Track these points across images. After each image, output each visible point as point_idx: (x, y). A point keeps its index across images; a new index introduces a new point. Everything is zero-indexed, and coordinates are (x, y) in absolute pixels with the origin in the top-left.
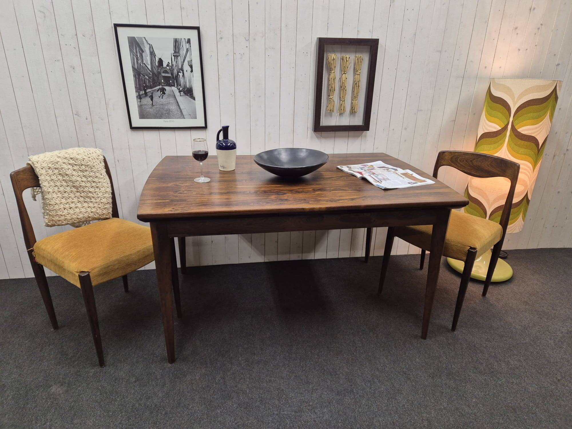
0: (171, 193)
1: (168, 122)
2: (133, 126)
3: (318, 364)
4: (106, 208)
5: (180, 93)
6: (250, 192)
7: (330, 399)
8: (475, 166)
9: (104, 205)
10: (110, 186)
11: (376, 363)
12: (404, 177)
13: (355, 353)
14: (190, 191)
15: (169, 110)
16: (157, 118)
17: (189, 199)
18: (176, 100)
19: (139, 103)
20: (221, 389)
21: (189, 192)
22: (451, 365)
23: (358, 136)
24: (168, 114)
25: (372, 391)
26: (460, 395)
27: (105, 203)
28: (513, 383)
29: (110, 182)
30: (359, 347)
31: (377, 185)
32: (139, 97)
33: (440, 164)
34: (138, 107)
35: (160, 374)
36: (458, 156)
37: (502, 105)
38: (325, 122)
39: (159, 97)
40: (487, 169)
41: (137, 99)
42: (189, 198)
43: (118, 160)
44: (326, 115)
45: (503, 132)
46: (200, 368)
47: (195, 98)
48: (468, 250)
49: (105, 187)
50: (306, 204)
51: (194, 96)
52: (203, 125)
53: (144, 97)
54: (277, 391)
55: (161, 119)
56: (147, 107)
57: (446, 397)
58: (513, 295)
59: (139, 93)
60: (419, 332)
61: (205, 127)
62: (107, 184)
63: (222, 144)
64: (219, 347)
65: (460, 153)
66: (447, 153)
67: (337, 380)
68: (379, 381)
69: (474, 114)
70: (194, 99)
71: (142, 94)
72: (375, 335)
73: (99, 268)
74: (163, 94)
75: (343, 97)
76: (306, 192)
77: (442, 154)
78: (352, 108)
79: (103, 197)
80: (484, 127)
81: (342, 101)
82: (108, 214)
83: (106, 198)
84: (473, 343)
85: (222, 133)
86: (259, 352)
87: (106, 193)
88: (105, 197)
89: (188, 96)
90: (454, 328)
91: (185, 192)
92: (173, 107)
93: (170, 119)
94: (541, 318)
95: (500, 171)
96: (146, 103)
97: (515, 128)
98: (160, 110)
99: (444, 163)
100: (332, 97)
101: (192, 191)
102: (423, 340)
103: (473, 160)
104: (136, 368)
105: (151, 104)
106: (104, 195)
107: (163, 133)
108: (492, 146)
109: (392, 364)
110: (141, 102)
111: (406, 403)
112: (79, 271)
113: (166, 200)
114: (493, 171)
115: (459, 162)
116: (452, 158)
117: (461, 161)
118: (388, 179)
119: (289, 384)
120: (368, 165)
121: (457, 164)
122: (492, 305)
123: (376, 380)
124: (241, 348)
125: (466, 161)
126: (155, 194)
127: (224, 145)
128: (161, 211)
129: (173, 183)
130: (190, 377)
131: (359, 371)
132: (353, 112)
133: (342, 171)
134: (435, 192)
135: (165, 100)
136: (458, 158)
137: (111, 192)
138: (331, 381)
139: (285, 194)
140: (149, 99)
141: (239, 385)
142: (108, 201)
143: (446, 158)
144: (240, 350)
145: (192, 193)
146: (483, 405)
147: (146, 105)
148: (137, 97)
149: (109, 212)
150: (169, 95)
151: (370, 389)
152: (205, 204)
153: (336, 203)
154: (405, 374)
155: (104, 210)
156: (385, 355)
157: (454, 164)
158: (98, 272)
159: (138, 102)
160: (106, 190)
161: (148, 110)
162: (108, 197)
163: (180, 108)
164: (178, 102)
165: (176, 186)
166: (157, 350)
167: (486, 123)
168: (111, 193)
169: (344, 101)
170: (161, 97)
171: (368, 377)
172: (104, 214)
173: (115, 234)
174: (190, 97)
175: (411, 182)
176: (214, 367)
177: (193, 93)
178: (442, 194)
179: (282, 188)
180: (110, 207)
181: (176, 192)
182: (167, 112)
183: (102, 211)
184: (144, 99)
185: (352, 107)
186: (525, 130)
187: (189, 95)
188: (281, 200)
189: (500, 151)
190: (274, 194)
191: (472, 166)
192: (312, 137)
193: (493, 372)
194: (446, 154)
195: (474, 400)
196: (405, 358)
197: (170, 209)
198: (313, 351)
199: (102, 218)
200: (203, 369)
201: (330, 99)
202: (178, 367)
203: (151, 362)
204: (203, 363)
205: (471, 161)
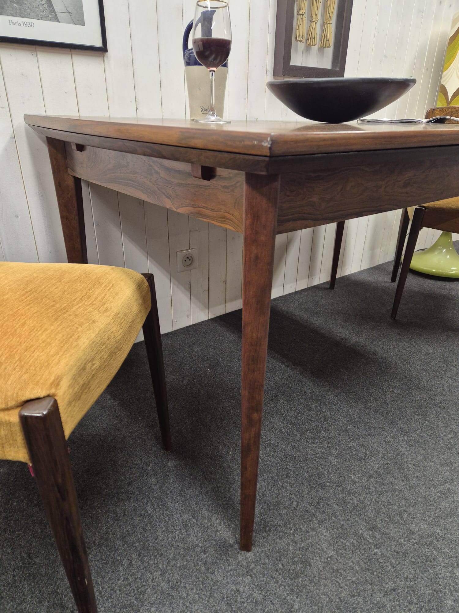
1: (19, 24)
20: (397, 552)
35: (252, 586)
46: (313, 530)
55: (1, 14)
61: (102, 50)
75: (316, 15)
81: (315, 22)
93: (25, 17)
104: (188, 604)
158: (71, 390)
166: (189, 535)
176: (335, 515)
194: (436, 111)
200: (319, 528)
201: (302, 16)
202: (272, 551)
203: (203, 569)
204: (306, 516)
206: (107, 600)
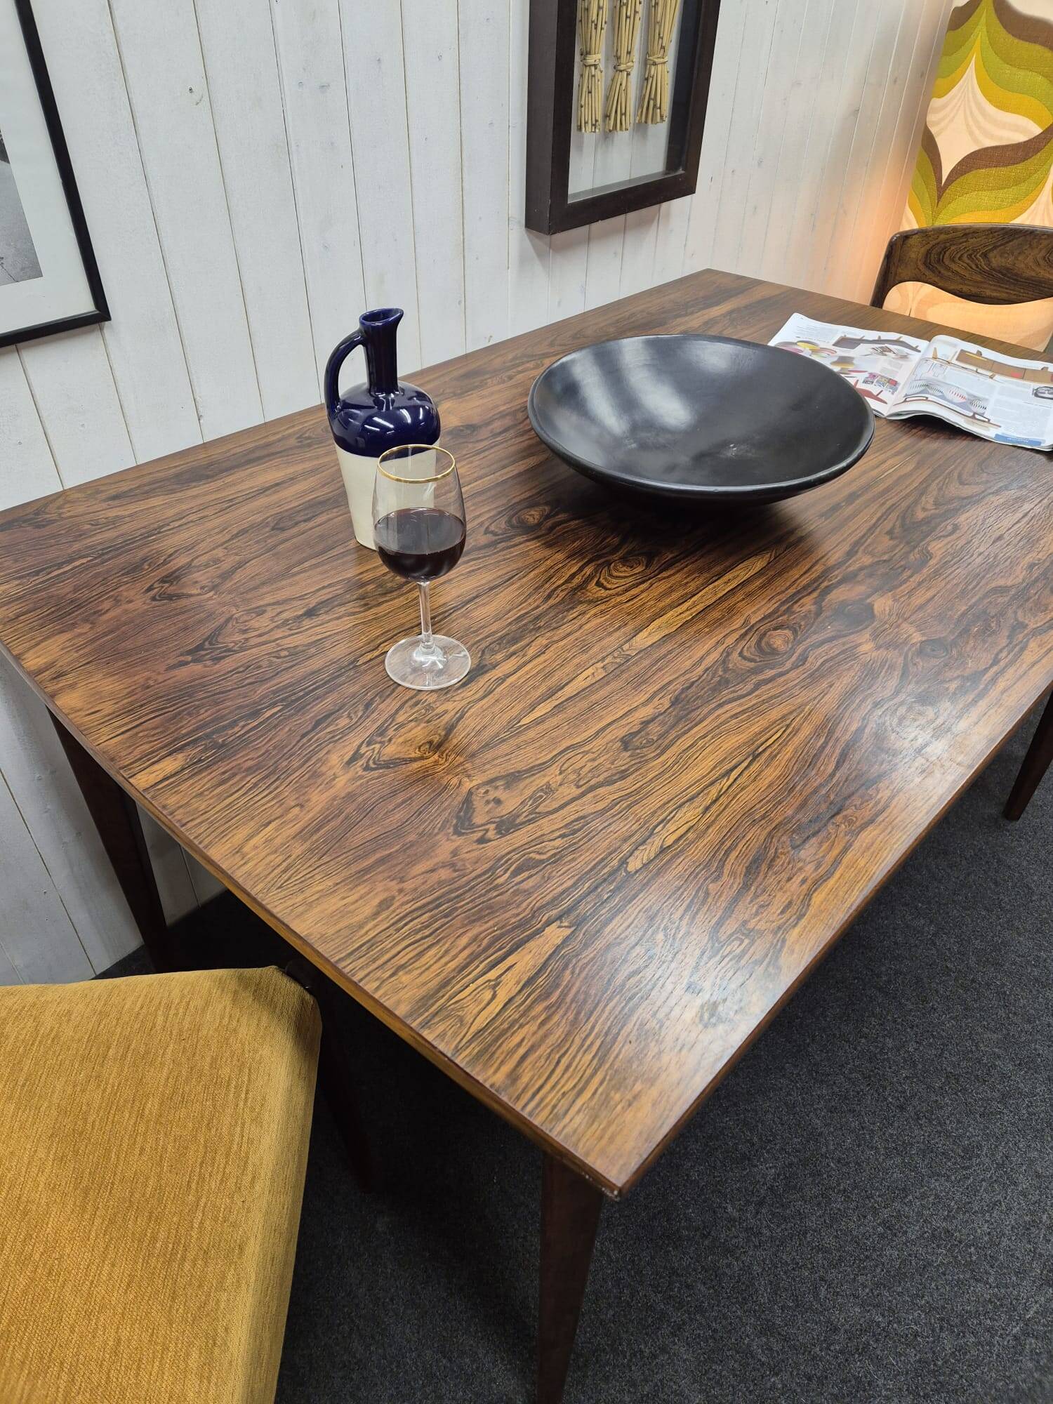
8: (994, 270)
12: (985, 372)
31: (995, 436)
33: (895, 278)
36: (948, 244)
40: (1033, 274)
52: (86, 306)
61: (101, 315)
65: (956, 231)
66: (915, 236)
75: (629, 53)
77: (900, 246)
78: (652, 103)
99: (903, 274)
102: (1017, 825)
103: (991, 250)
115: (947, 263)
116: (928, 253)
117: (953, 260)
118: (978, 398)
121: (940, 272)
125: (970, 256)
136: (945, 250)
143: (913, 256)
157: (933, 272)
167: (986, 116)
169: (632, 72)
175: (1037, 390)
188: (925, 654)
191: (986, 271)
194: (913, 241)
200: (675, 1343)
201: (593, 68)
204: (650, 1320)
205: (985, 255)
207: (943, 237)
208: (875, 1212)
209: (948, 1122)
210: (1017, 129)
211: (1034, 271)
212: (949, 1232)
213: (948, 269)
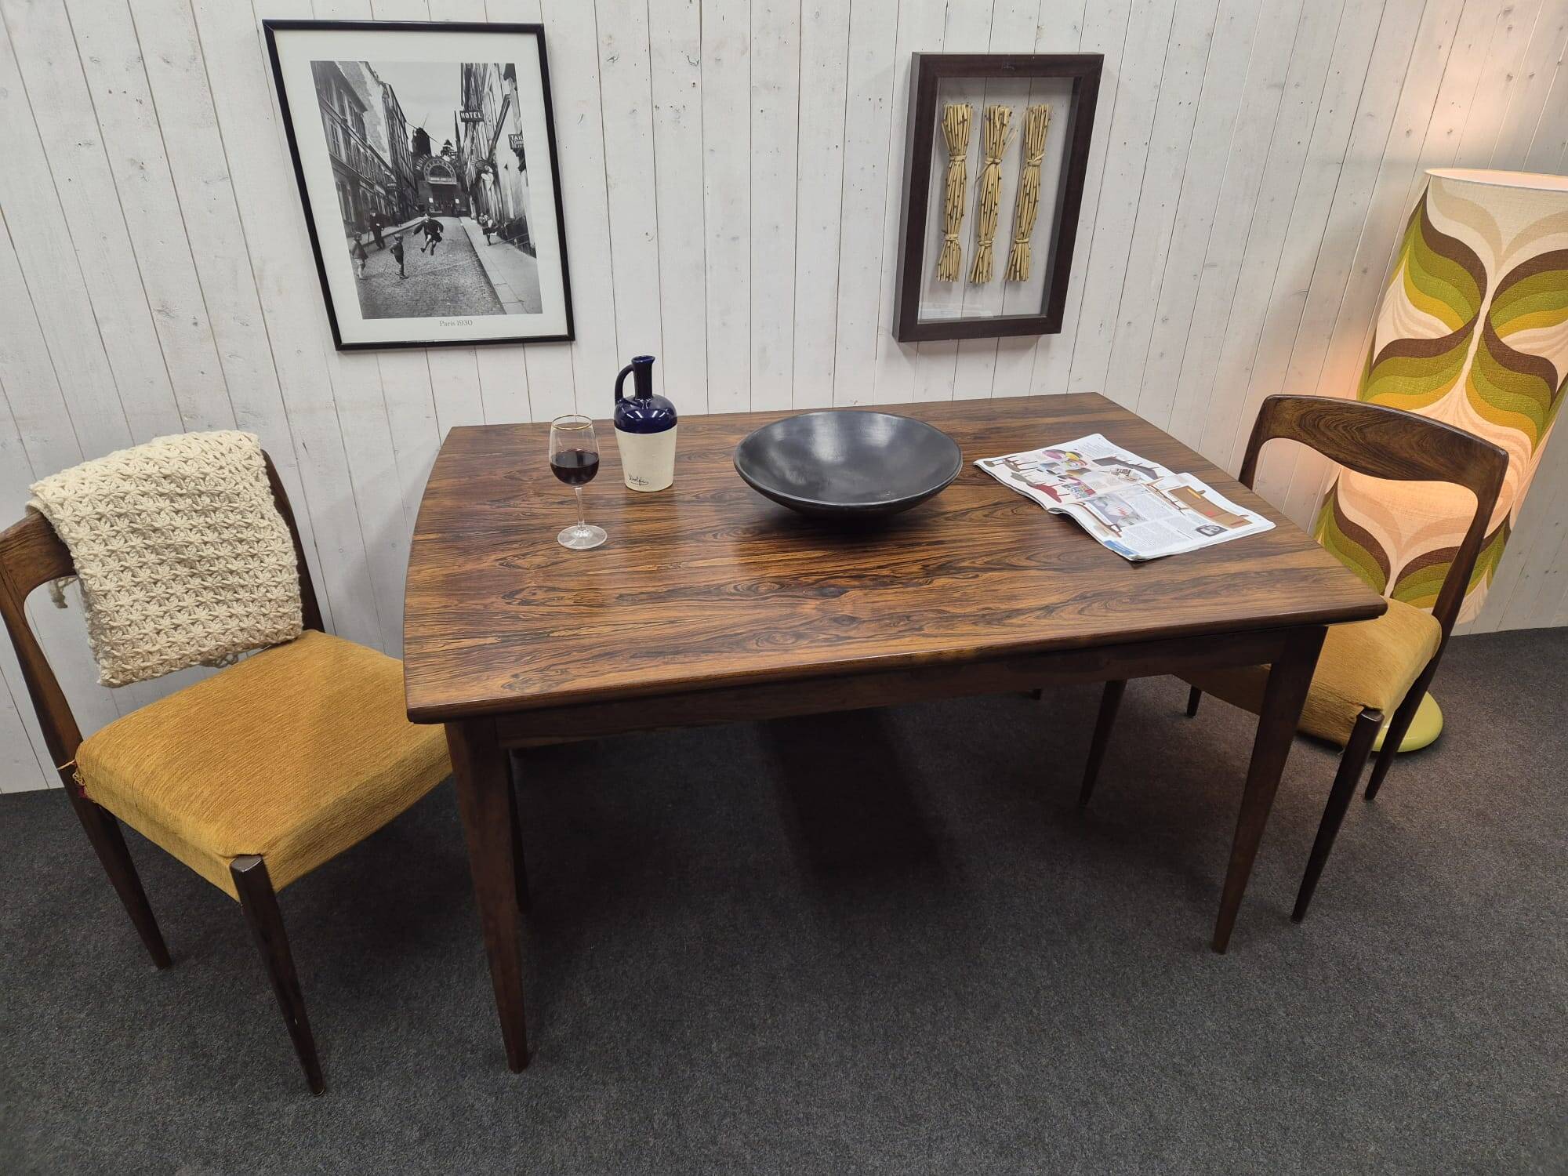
0: (498, 603)
1: (453, 324)
2: (346, 339)
3: (936, 1052)
4: (285, 614)
5: (489, 237)
6: (735, 587)
7: (980, 1169)
8: (1369, 444)
9: (279, 607)
10: (292, 548)
11: (1095, 1039)
12: (1180, 504)
13: (1034, 1010)
14: (554, 589)
15: (456, 288)
16: (419, 316)
17: (556, 628)
18: (477, 256)
19: (360, 269)
20: (672, 1153)
21: (552, 595)
22: (1302, 1038)
23: (1026, 347)
24: (451, 301)
25: (1097, 1136)
26: (1333, 1134)
27: (282, 601)
28: (1470, 1084)
29: (289, 535)
30: (1045, 988)
31: (1109, 542)
32: (357, 252)
33: (1267, 433)
34: (357, 282)
35: (490, 1109)
36: (1322, 414)
37: (1460, 263)
38: (929, 310)
39: (423, 250)
40: (1407, 455)
41: (352, 259)
42: (554, 623)
43: (304, 444)
44: (933, 290)
45: (1458, 344)
46: (604, 1084)
47: (534, 249)
48: (1359, 717)
49: (276, 555)
50: (915, 638)
51: (531, 242)
52: (563, 331)
53: (374, 252)
54: (831, 1150)
55: (430, 316)
56: (387, 283)
57: (1297, 1143)
58: (1448, 793)
59: (358, 241)
60: (1204, 931)
61: (570, 338)
62: (283, 543)
63: (632, 412)
64: (650, 1009)
65: (1330, 403)
66: (1290, 401)
67: (995, 1104)
68: (1112, 1103)
69: (1365, 271)
70: (533, 253)
71: (369, 244)
72: (1085, 946)
73: (290, 838)
74: (434, 242)
75: (986, 235)
76: (906, 581)
77: (1275, 407)
78: (1013, 267)
79: (274, 584)
80: (1399, 324)
81: (983, 247)
82: (292, 629)
83: (283, 586)
84: (1354, 958)
85: (631, 377)
86: (765, 1021)
87: (281, 571)
88: (279, 583)
89: (514, 244)
90: (1299, 914)
91: (541, 595)
92: (468, 280)
93: (461, 315)
94: (1527, 868)
95: (1447, 467)
96: (381, 270)
97: (1494, 333)
98: (428, 289)
99: (1278, 431)
100: (955, 235)
101: (559, 589)
102: (1216, 956)
103: (1367, 427)
104: (418, 1095)
105: (398, 271)
106: (277, 576)
107: (440, 361)
108: (1423, 382)
109: (1141, 1042)
110: (365, 269)
111: (1190, 1169)
112: (230, 854)
113: (484, 635)
114: (1425, 462)
115: (1323, 429)
116: (1302, 418)
117: (1328, 427)
118: (1137, 517)
119: (862, 1125)
120: (1064, 453)
121: (1315, 436)
122: (1393, 828)
123: (1101, 1099)
124: (712, 1008)
125: (1345, 428)
126: (447, 610)
127: (641, 417)
128: (482, 691)
129: (493, 557)
130: (579, 1116)
131: (1051, 1070)
132: (1014, 275)
133: (991, 479)
134: (1284, 566)
135: (440, 258)
136: (1321, 417)
137: (296, 562)
138: (979, 1109)
139: (842, 591)
140: (392, 258)
141: (723, 1138)
142: (291, 594)
143: (1287, 416)
144: (710, 1016)
145: (562, 598)
146: (1397, 1162)
147: (381, 275)
148: (352, 252)
149: (294, 625)
150: (454, 245)
151: (1090, 1128)
152: (608, 649)
153: (1005, 630)
154: (1180, 1072)
155: (280, 622)
156: (1118, 1013)
157: (1307, 433)
158: (289, 849)
159: (355, 268)
160: (280, 563)
161: (389, 290)
162: (288, 583)
163: (489, 282)
164: (481, 265)
165: (507, 569)
166: (471, 1026)
167: (1406, 312)
168: (295, 569)
169: (990, 246)
170: (428, 251)
171: (1078, 1090)
172: (279, 631)
173: (323, 706)
174: (519, 248)
175: (1206, 527)
176: (644, 1080)
177: (528, 235)
178: (1305, 578)
179: (829, 567)
180: (295, 609)
181: (511, 595)
182: (450, 294)
183: (274, 623)
184: (373, 259)
185: (1014, 263)
186: (1521, 340)
187: (515, 241)
188: (836, 620)
189: (1445, 397)
190: (810, 593)
191: (1362, 444)
192: (889, 355)
193: (1413, 1053)
194: (1286, 404)
195: (1372, 1149)
196: (1174, 1018)
197: (506, 679)
198: (918, 1010)
199: (274, 642)
200: (613, 1084)
201: (949, 243)
202: (540, 1084)
203: (458, 1068)
204: (610, 1066)
205: (1360, 430)
206: (353, 1054)
207: (1317, 406)
208: (809, 1105)
209: (919, 1093)
210: (1429, 326)
211: (1408, 453)
212: (848, 1147)
213: (1323, 434)
